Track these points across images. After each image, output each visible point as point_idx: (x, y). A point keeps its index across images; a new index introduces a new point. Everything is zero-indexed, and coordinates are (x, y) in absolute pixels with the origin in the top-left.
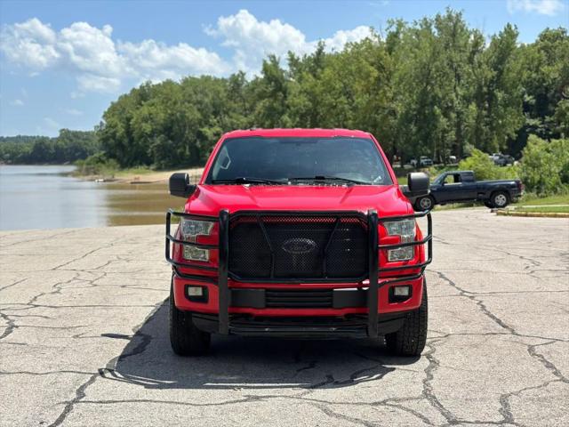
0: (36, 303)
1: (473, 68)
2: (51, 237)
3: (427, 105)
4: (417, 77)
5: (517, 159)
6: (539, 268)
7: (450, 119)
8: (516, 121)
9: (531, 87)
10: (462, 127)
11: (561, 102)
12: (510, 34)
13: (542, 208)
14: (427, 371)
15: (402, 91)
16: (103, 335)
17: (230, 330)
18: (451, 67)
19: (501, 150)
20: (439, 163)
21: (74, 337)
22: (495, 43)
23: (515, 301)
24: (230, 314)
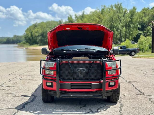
0: (3, 85)
1: (124, 18)
2: (9, 65)
3: (112, 28)
4: (109, 20)
5: (136, 42)
6: (147, 73)
7: (118, 32)
8: (136, 32)
9: (140, 23)
10: (121, 34)
11: (148, 27)
12: (134, 9)
13: (145, 56)
14: (120, 107)
15: (105, 24)
16: (22, 96)
17: (60, 96)
18: (118, 18)
19: (132, 40)
20: (115, 43)
21: (13, 96)
22: (130, 12)
23: (143, 84)
24: (60, 91)
